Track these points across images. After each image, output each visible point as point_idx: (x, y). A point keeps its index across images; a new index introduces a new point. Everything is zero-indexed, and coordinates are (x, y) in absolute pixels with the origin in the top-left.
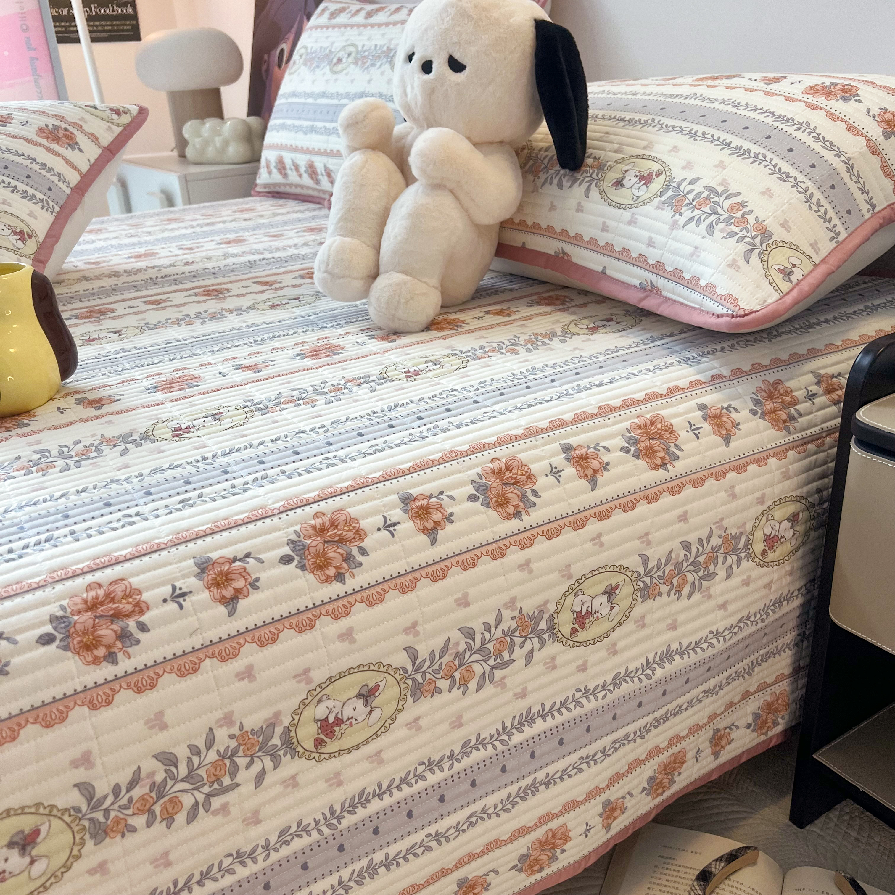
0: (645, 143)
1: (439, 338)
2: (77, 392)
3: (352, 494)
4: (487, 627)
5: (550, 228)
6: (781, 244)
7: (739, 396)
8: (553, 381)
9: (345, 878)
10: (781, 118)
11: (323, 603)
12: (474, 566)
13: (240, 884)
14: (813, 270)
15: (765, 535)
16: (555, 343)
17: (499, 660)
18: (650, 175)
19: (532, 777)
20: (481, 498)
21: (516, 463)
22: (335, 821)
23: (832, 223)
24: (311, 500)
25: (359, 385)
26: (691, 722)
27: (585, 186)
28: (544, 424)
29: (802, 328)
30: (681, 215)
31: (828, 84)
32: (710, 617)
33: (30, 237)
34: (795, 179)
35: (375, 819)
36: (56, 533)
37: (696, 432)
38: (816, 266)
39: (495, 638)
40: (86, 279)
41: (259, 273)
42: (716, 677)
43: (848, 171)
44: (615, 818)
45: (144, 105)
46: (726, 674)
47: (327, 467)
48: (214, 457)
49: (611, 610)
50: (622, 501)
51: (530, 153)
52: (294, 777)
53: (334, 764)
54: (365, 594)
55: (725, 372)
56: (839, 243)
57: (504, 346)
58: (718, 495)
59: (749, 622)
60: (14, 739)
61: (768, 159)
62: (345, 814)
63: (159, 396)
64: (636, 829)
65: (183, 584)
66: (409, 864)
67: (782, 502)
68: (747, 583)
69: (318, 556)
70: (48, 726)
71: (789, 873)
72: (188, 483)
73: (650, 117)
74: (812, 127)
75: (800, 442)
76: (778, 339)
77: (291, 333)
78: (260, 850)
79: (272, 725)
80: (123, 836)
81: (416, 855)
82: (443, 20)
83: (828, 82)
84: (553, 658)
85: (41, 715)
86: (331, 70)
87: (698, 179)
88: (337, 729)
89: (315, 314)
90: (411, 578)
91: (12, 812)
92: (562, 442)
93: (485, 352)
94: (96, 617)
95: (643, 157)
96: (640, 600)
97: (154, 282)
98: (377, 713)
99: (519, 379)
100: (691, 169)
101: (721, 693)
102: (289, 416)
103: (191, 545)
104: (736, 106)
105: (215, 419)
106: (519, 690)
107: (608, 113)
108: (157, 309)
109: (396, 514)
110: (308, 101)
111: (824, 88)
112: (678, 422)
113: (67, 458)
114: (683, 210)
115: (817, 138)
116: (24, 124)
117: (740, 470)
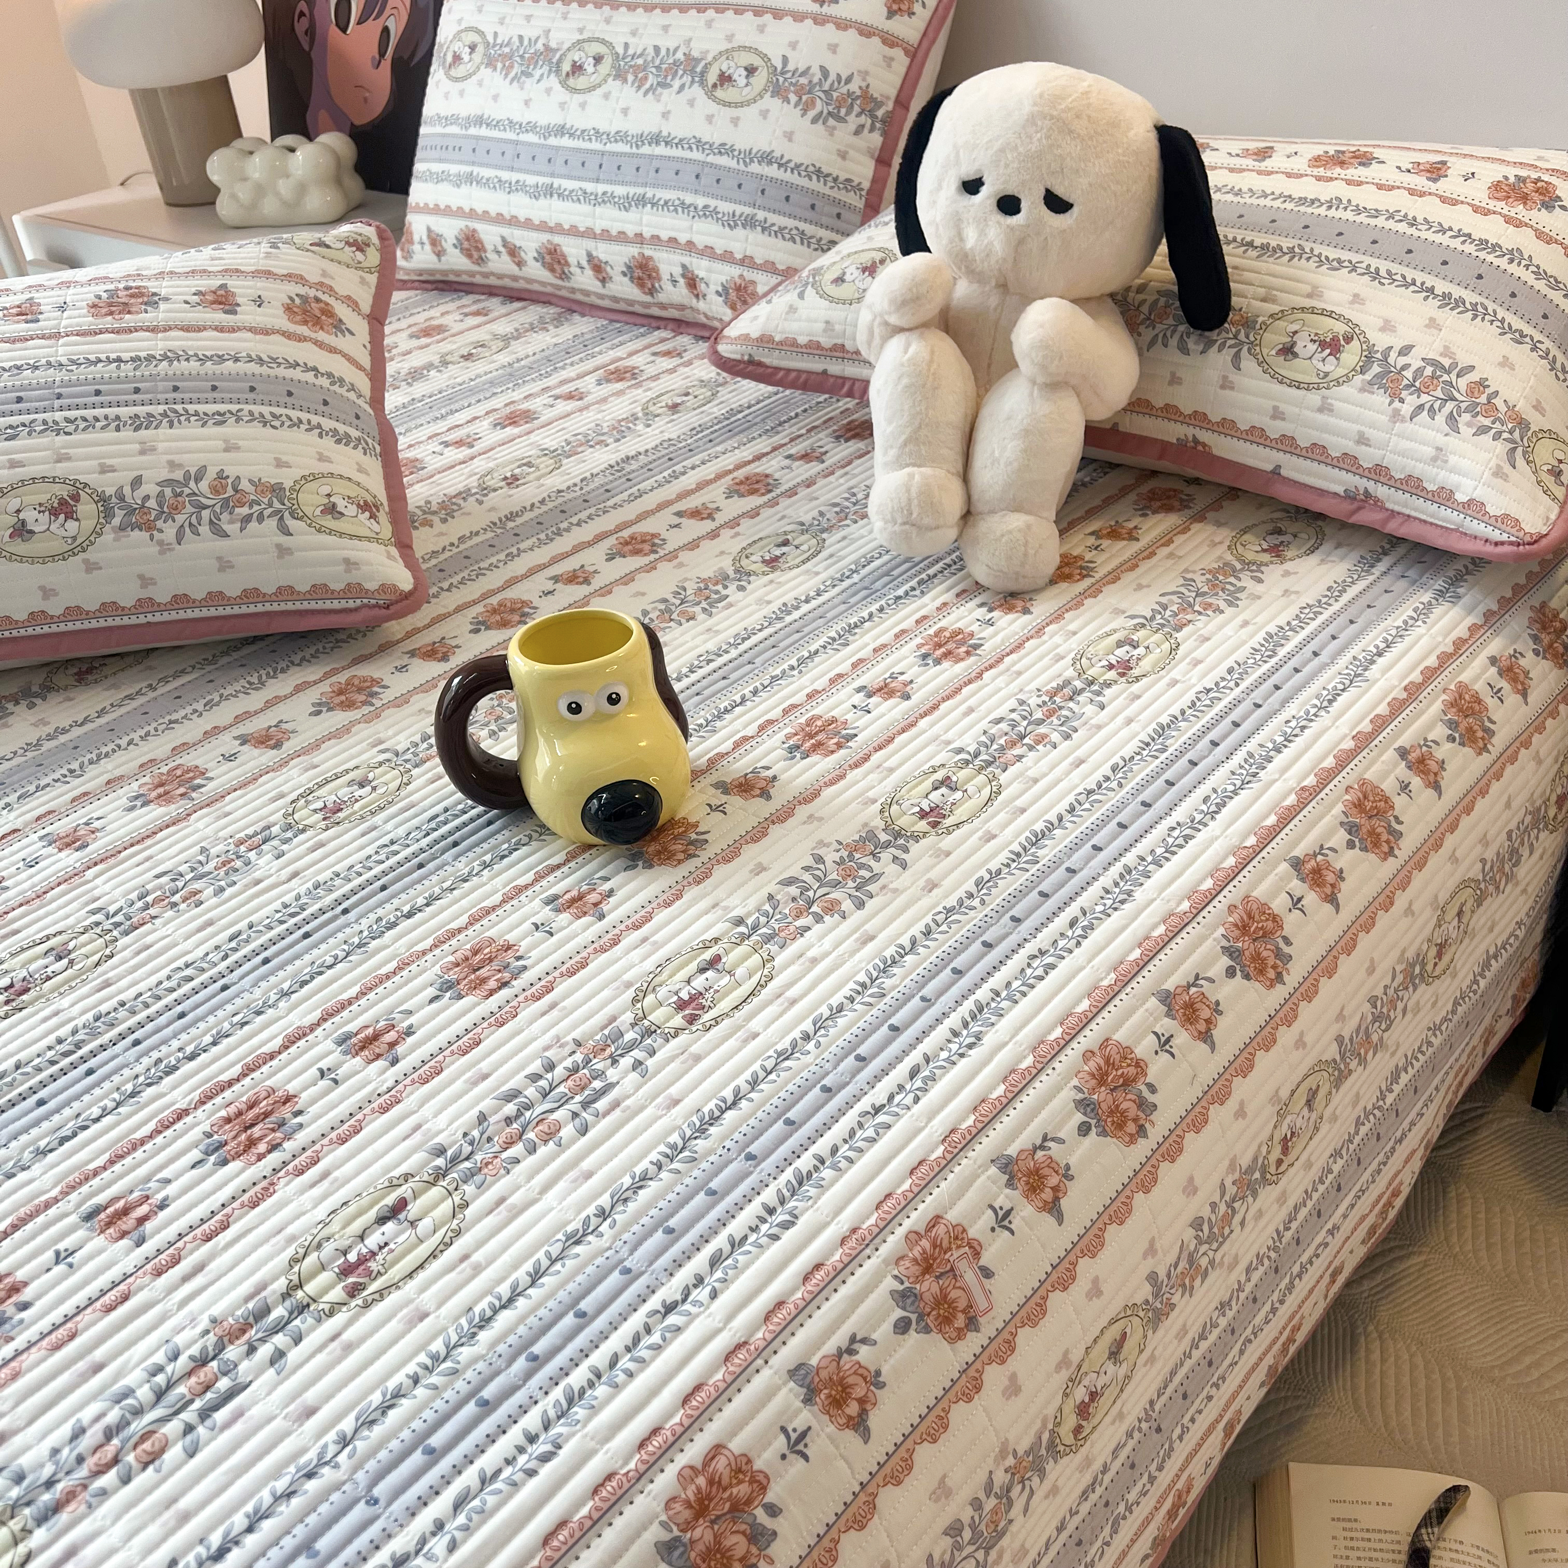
0: (1307, 289)
3: (1245, 873)
4: (1386, 990)
5: (1170, 407)
6: (1541, 435)
7: (1518, 636)
9: (1275, 1300)
10: (1483, 244)
11: (1276, 1012)
12: (1374, 925)
13: (1220, 1336)
15: (1557, 797)
16: (1250, 584)
17: (1387, 1022)
18: (1335, 339)
19: (1394, 1137)
20: (1358, 843)
21: (1368, 787)
22: (1278, 1243)
24: (1213, 892)
25: (1072, 699)
27: (1229, 351)
28: (1364, 727)
30: (1402, 401)
31: (1513, 178)
33: (377, 508)
34: (1532, 339)
35: (1299, 1229)
36: (978, 998)
37: (1499, 695)
39: (1388, 998)
41: (658, 493)
47: (1186, 842)
48: (1025, 849)
49: (1458, 930)
50: (1464, 803)
52: (1262, 1208)
53: (1284, 1182)
54: (1303, 990)
55: (1495, 607)
57: (1190, 600)
58: (1529, 766)
60: (1101, 1246)
61: (1490, 311)
62: (1285, 1232)
63: (823, 761)
65: (1160, 1029)
69: (1254, 959)
70: (1122, 1223)
72: (1045, 895)
73: (1292, 241)
74: (1526, 257)
78: (1234, 1294)
79: (1256, 1159)
80: (1168, 1317)
83: (1512, 173)
84: (1419, 1002)
85: (1113, 1213)
86: (562, 84)
87: (1410, 347)
88: (1290, 1144)
89: (854, 571)
90: (1332, 958)
92: (1396, 745)
93: (1176, 614)
94: (1110, 1090)
98: (1314, 1116)
100: (1393, 331)
102: (1041, 769)
103: (1140, 980)
104: (1413, 223)
105: (952, 790)
106: (1394, 1048)
109: (1297, 886)
110: (524, 137)
111: (1513, 187)
112: (1479, 687)
113: (836, 884)
114: (1404, 394)
115: (1539, 274)
116: (259, 302)
117: (1540, 729)
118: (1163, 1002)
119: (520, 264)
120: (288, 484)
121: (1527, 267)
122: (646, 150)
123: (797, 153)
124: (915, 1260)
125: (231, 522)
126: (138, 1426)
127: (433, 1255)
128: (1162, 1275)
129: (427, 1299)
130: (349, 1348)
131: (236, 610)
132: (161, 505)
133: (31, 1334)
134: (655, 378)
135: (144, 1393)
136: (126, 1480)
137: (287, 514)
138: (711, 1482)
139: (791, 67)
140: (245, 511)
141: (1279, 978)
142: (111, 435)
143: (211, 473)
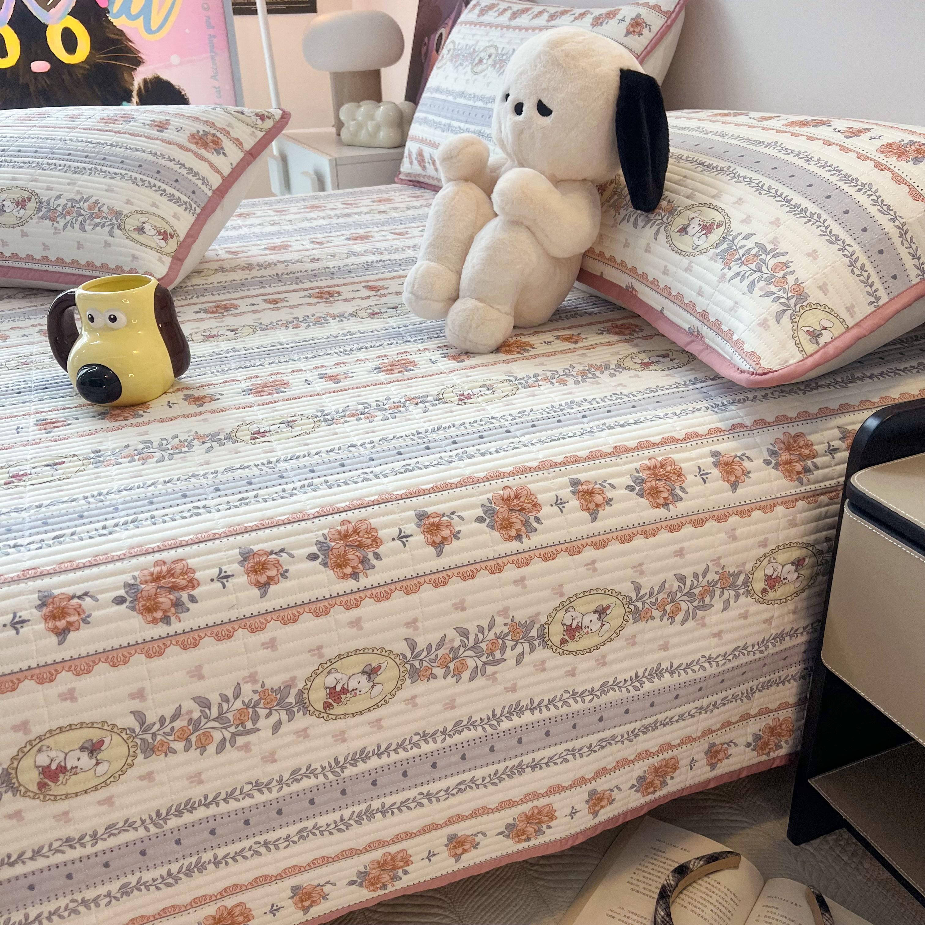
0: (715, 192)
1: (504, 361)
2: (187, 388)
3: (376, 507)
4: (481, 629)
5: (623, 263)
6: (815, 307)
7: (756, 446)
9: (346, 816)
10: (846, 177)
11: (338, 595)
12: (473, 578)
13: (257, 806)
14: (845, 333)
15: (766, 575)
16: (604, 377)
17: (490, 658)
18: (712, 225)
19: (519, 759)
20: (488, 521)
21: (525, 492)
22: (338, 770)
23: (874, 288)
24: (341, 509)
25: (417, 404)
26: (684, 733)
27: (655, 227)
28: (559, 459)
29: (843, 382)
30: (730, 269)
31: (906, 142)
32: (703, 644)
33: (172, 237)
34: (844, 242)
35: (373, 773)
36: (140, 516)
37: (704, 477)
38: (848, 329)
39: (487, 639)
40: (223, 270)
41: (371, 276)
42: (710, 697)
43: (901, 237)
44: (602, 807)
45: (288, 109)
46: (721, 696)
47: (363, 481)
48: (277, 461)
49: (601, 627)
50: (620, 534)
51: (617, 188)
52: (305, 730)
53: (340, 724)
54: (374, 591)
55: (748, 422)
56: (878, 308)
57: (557, 376)
58: (719, 535)
59: (745, 652)
60: (89, 672)
61: (822, 220)
62: (348, 765)
63: (251, 399)
64: (626, 820)
65: (228, 569)
66: (403, 814)
67: (787, 546)
68: (744, 616)
69: (339, 556)
70: (114, 666)
71: (770, 881)
72: (250, 483)
73: (726, 164)
74: (873, 190)
75: (812, 493)
76: (814, 392)
77: (377, 344)
78: (275, 783)
79: (289, 687)
80: (166, 756)
81: (409, 808)
82: (536, 66)
83: (907, 138)
84: (543, 662)
85: (110, 657)
86: (472, 69)
87: (752, 235)
88: (343, 696)
89: (406, 326)
90: (416, 582)
91: (85, 725)
92: (572, 477)
93: (537, 381)
94: (158, 587)
95: (709, 206)
96: (631, 621)
97: (279, 278)
98: (378, 688)
99: (555, 412)
100: (748, 223)
101: (716, 711)
102: (348, 430)
103: (239, 537)
104: (809, 160)
105: (288, 426)
106: (509, 685)
107: (692, 154)
108: (273, 309)
109: (410, 527)
110: (449, 98)
111: (900, 147)
112: (687, 466)
113: (164, 450)
114: (733, 264)
115: (876, 201)
116: (180, 130)
117: (744, 514)
118: (242, 554)
119: (436, 170)
125: (89, 225)
128: (153, 719)
132: (63, 210)
137: (116, 227)
140: (98, 221)
141: (355, 576)
143: (93, 200)
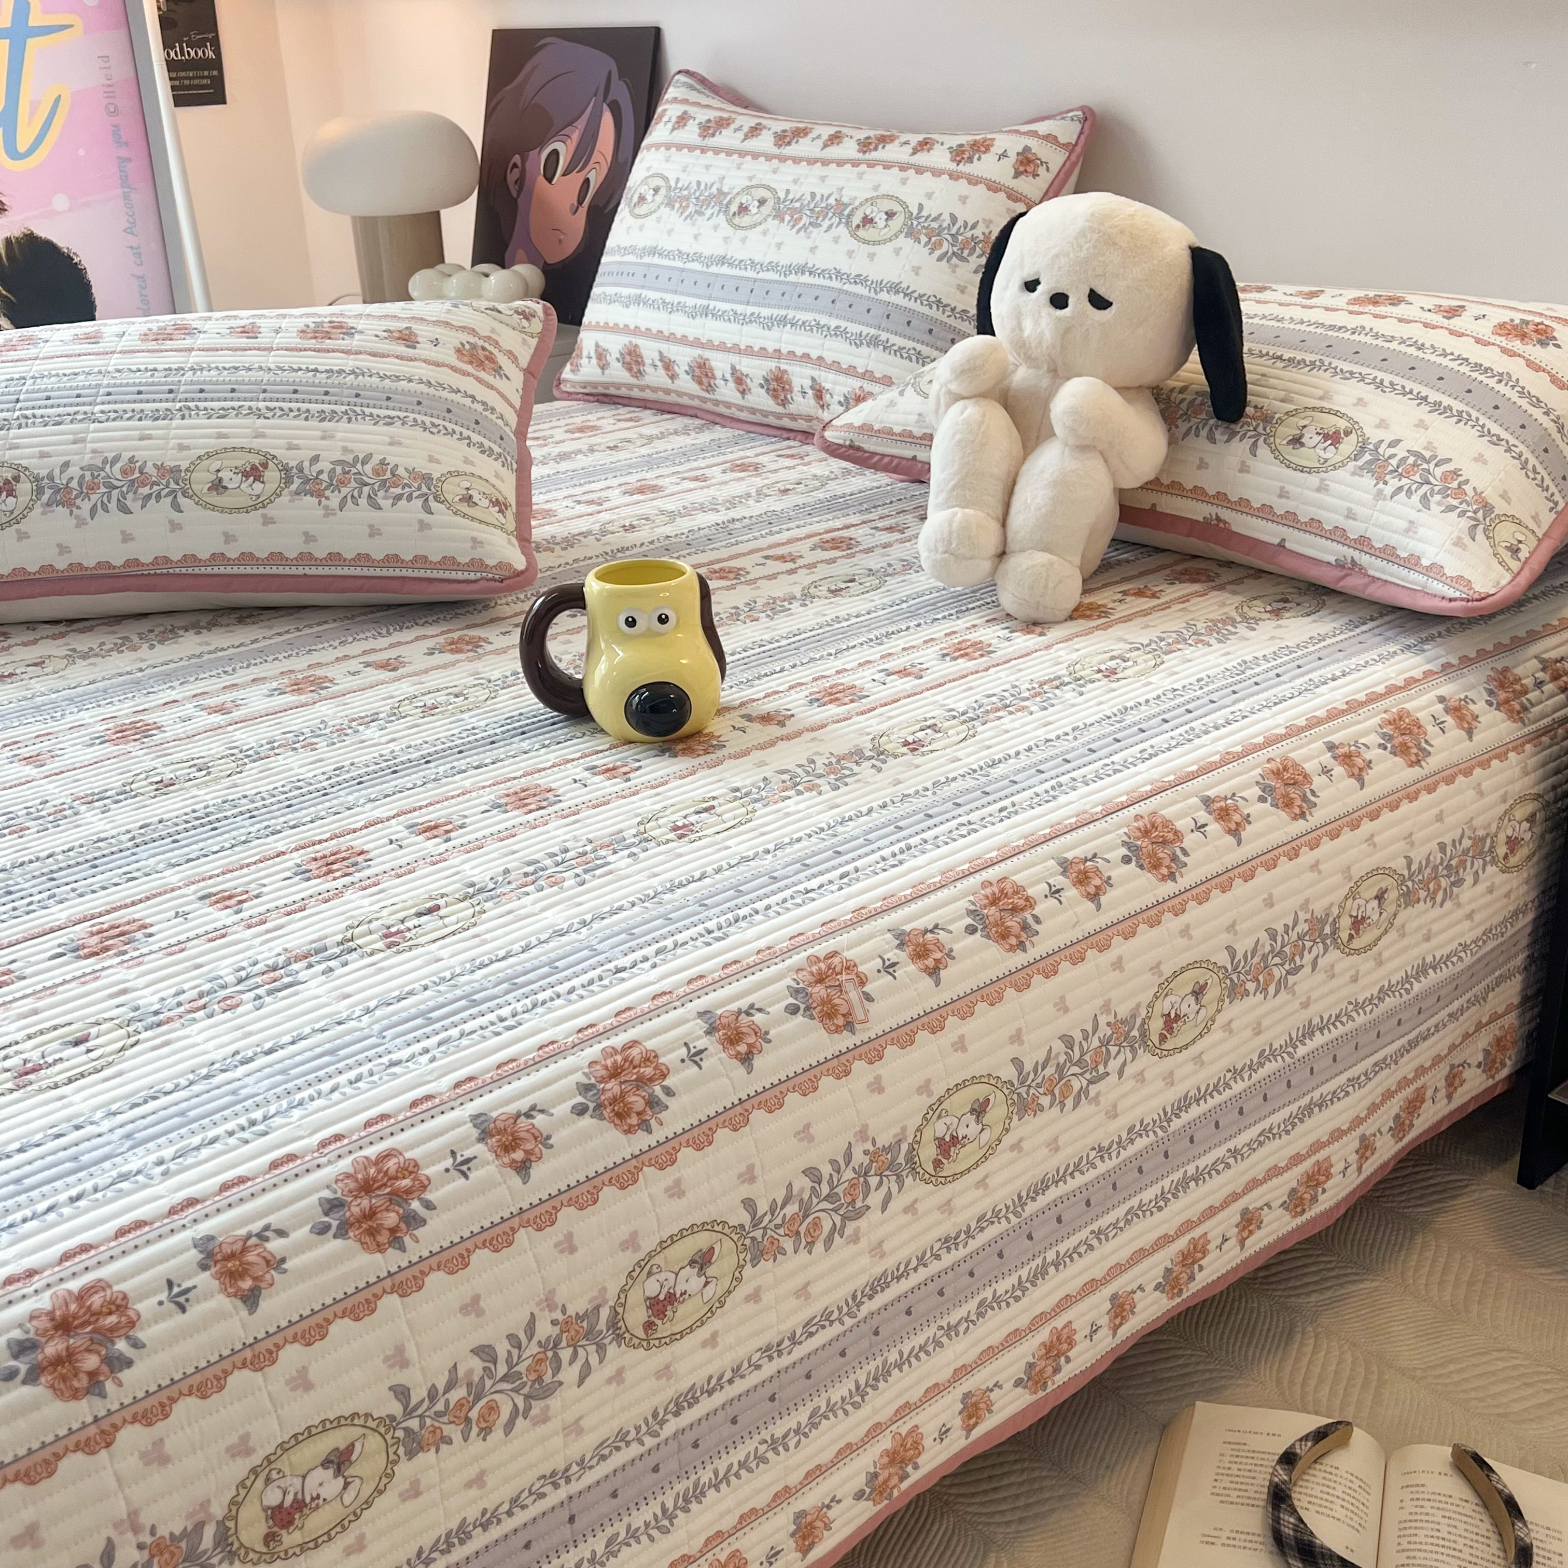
0: (1320, 393)
3: (1158, 797)
4: (1287, 929)
5: (1198, 490)
6: (1504, 518)
7: (1473, 687)
8: (1278, 675)
9: (1166, 1188)
10: (1477, 367)
11: (1164, 900)
12: (1276, 866)
13: (1098, 1180)
14: (1539, 545)
15: (1507, 837)
16: (1243, 631)
17: (1292, 965)
18: (1337, 433)
19: (1310, 1096)
20: (1269, 799)
21: (1290, 763)
22: (1166, 1124)
23: (1550, 492)
24: (1126, 804)
25: (1058, 687)
26: (1433, 1052)
27: (1248, 441)
28: (1300, 722)
30: (1386, 483)
31: (1518, 321)
32: (1459, 928)
33: (506, 507)
34: (1507, 442)
35: (1192, 1126)
36: (910, 842)
37: (1441, 726)
38: (1540, 541)
39: (1291, 940)
42: (1459, 999)
44: (1366, 1160)
46: (1467, 997)
47: (1115, 773)
48: (982, 768)
49: (1380, 915)
50: (1388, 800)
52: (1143, 1072)
53: (1170, 1063)
54: (1194, 892)
55: (1455, 661)
56: (1559, 514)
57: (1187, 637)
58: (1468, 793)
59: (1491, 936)
60: (971, 1015)
61: (1473, 419)
62: (1174, 1117)
65: (1054, 882)
66: (1213, 1180)
67: (1522, 800)
68: (1490, 890)
70: (992, 1004)
72: (987, 793)
73: (1315, 357)
74: (1514, 379)
75: (1534, 735)
78: (1114, 1146)
79: (1134, 1016)
80: (1035, 1114)
81: (1218, 1172)
83: (1517, 317)
84: (1333, 966)
85: (985, 995)
86: (729, 222)
87: (1400, 441)
88: (1175, 1025)
89: (903, 601)
90: (1227, 878)
91: (974, 1080)
92: (1325, 740)
93: (1170, 644)
94: (1000, 910)
98: (1203, 1012)
99: (1237, 674)
100: (1387, 428)
101: (1461, 1019)
103: (1045, 847)
104: (1421, 348)
106: (1304, 999)
109: (1203, 816)
110: (690, 265)
111: (1515, 327)
112: (1423, 716)
113: (821, 776)
114: (1388, 477)
115: (1522, 393)
116: (436, 343)
117: (1485, 764)
118: (1060, 864)
119: (673, 377)
120: (436, 475)
121: (1513, 387)
122: (792, 278)
123: (922, 286)
124: (812, 973)
125: (385, 498)
126: (223, 993)
127: (453, 933)
128: (1028, 1067)
129: (443, 953)
130: (382, 970)
131: (378, 572)
132: (331, 479)
133: (155, 947)
134: (776, 471)
135: (231, 979)
136: (210, 1016)
137: (431, 497)
138: (625, 1060)
139: (925, 213)
140: (398, 491)
141: (1172, 876)
142: (300, 422)
143: (375, 460)
